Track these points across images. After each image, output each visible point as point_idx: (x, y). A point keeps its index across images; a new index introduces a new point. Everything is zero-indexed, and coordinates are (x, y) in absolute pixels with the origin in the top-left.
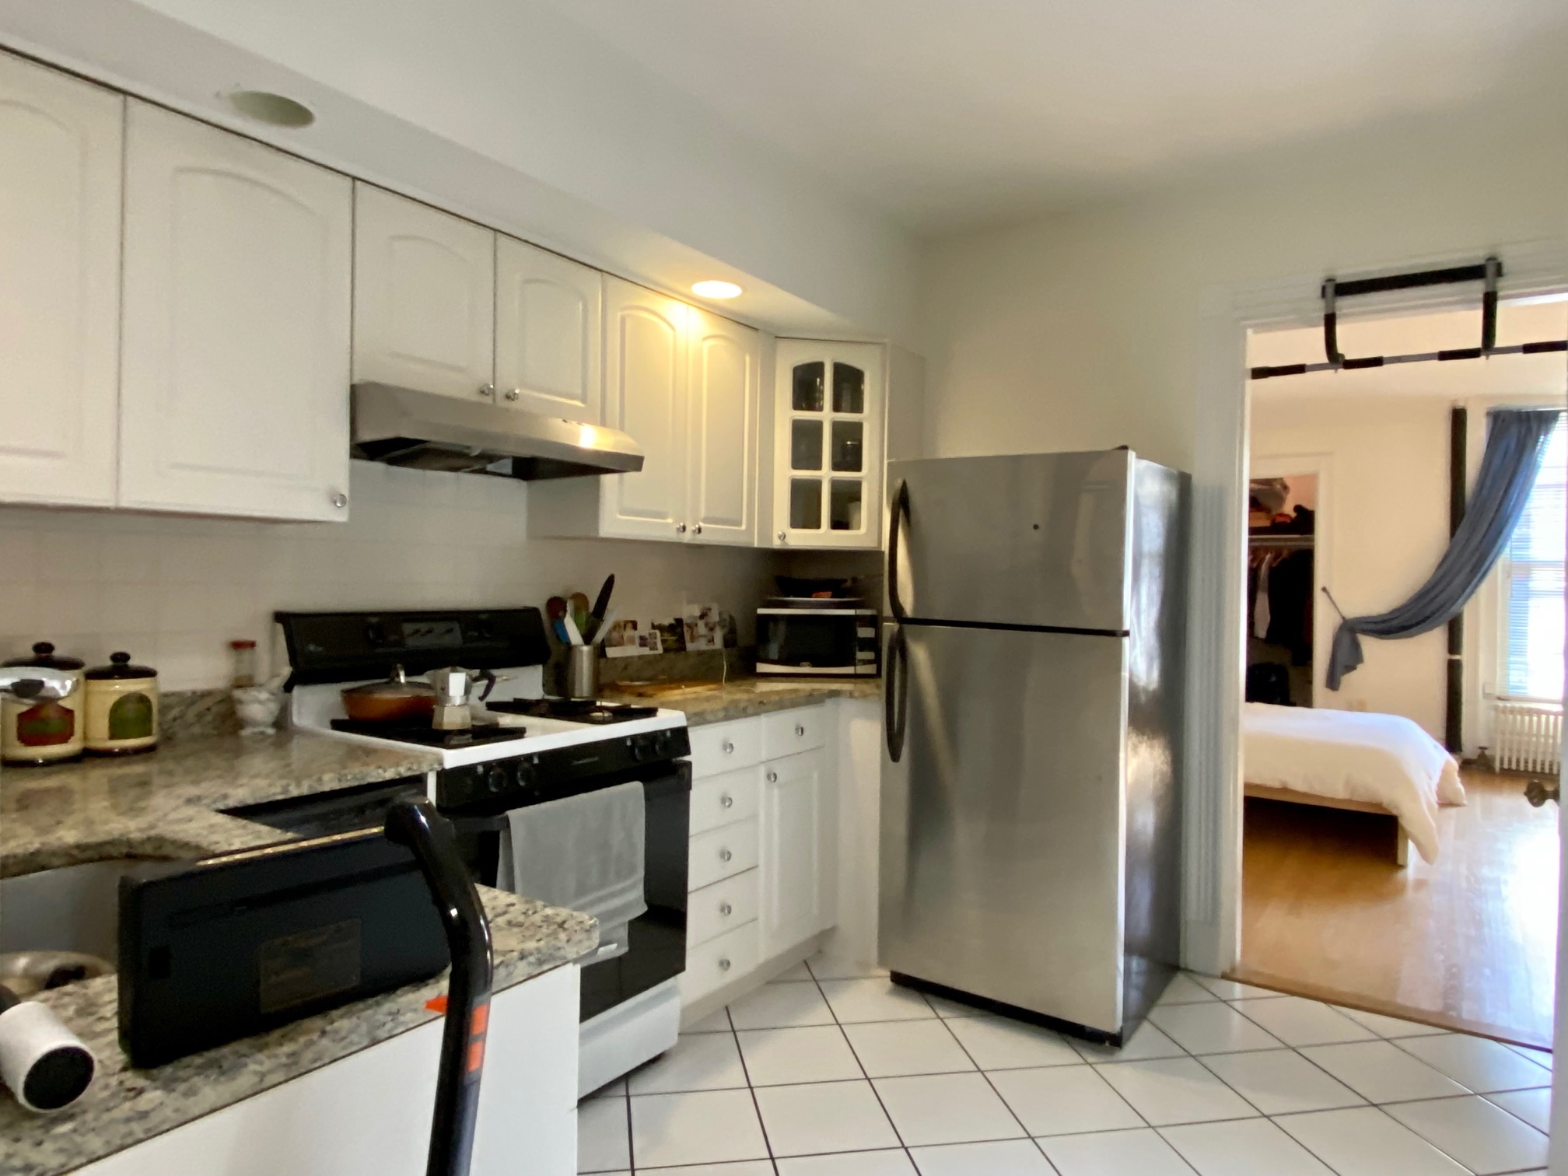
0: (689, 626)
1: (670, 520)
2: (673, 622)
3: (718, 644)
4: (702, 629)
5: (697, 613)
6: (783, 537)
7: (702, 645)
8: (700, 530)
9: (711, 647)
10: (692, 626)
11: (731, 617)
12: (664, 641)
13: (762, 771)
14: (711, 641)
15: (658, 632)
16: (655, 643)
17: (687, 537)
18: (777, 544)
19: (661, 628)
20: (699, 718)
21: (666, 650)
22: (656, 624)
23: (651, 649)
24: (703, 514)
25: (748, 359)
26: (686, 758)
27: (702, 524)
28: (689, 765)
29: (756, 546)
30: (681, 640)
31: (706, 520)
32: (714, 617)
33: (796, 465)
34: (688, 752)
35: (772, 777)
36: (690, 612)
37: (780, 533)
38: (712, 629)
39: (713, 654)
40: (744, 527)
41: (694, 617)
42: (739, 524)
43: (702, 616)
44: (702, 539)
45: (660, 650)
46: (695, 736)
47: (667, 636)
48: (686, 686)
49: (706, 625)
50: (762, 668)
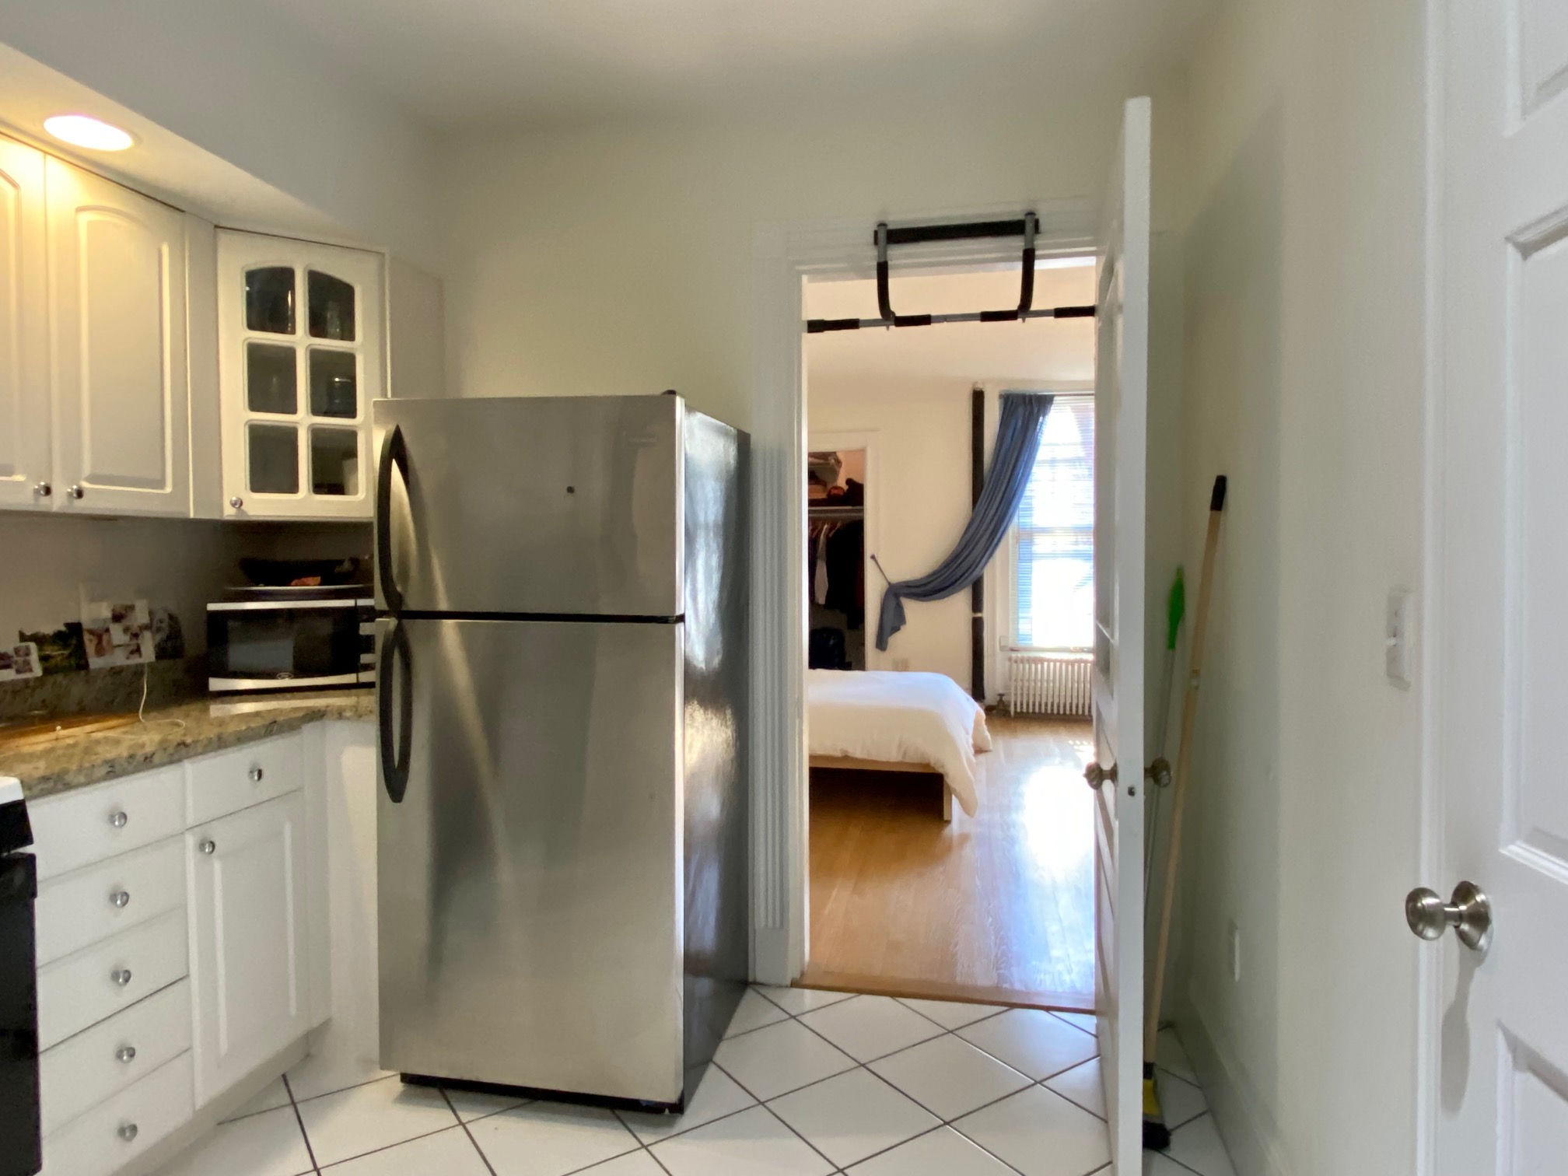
0: (91, 632)
1: (19, 478)
2: (63, 628)
3: (148, 654)
4: (117, 634)
5: (105, 612)
6: (238, 504)
7: (119, 659)
8: (80, 494)
9: (135, 660)
10: (100, 635)
11: (171, 617)
12: (44, 659)
13: (191, 841)
14: (137, 651)
15: (33, 646)
16: (27, 663)
17: (57, 502)
18: (229, 513)
19: (39, 640)
20: (55, 783)
21: (47, 671)
22: (28, 633)
23: (18, 672)
24: (87, 469)
25: (165, 249)
26: (28, 849)
27: (85, 485)
28: (32, 858)
29: (192, 516)
30: (80, 652)
31: (93, 479)
32: (140, 617)
33: (254, 406)
34: (28, 839)
35: (208, 845)
36: (93, 613)
37: (234, 499)
38: (136, 636)
39: (138, 672)
40: (168, 489)
41: (105, 621)
42: (161, 484)
43: (117, 618)
44: (82, 506)
45: (38, 671)
46: (38, 815)
47: (53, 651)
48: (64, 728)
49: (126, 630)
50: (216, 684)
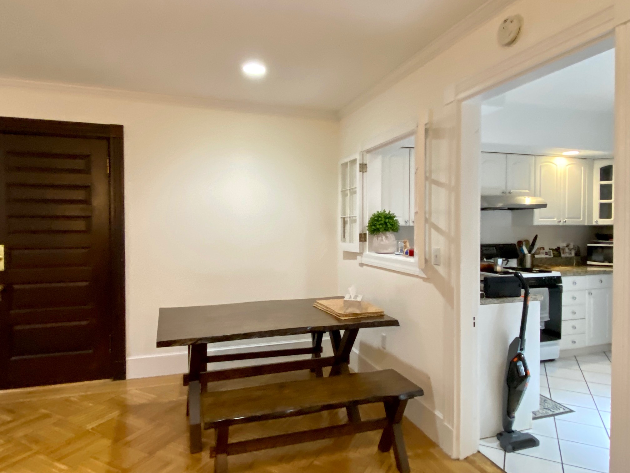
0: (562, 249)
1: (555, 219)
2: (556, 248)
3: (573, 255)
4: (567, 250)
5: (565, 245)
6: (597, 222)
7: (568, 255)
8: (565, 221)
9: (570, 256)
10: (564, 249)
11: (578, 247)
12: (553, 254)
13: (587, 292)
14: (571, 254)
15: (551, 251)
16: (551, 254)
17: (561, 224)
18: (594, 224)
19: (552, 249)
20: (565, 274)
21: (554, 256)
22: (551, 248)
23: (549, 256)
24: (566, 216)
25: (582, 168)
26: (560, 284)
27: (566, 220)
28: (562, 286)
29: (586, 224)
30: (560, 253)
31: (567, 218)
32: (571, 246)
33: (602, 198)
34: (561, 283)
35: (590, 294)
36: (562, 245)
37: (596, 221)
38: (571, 250)
39: (571, 258)
40: (581, 219)
41: (564, 247)
42: (580, 218)
43: (567, 246)
44: (565, 224)
45: (552, 256)
46: (563, 279)
47: (556, 253)
48: (561, 267)
49: (569, 249)
50: (589, 263)
